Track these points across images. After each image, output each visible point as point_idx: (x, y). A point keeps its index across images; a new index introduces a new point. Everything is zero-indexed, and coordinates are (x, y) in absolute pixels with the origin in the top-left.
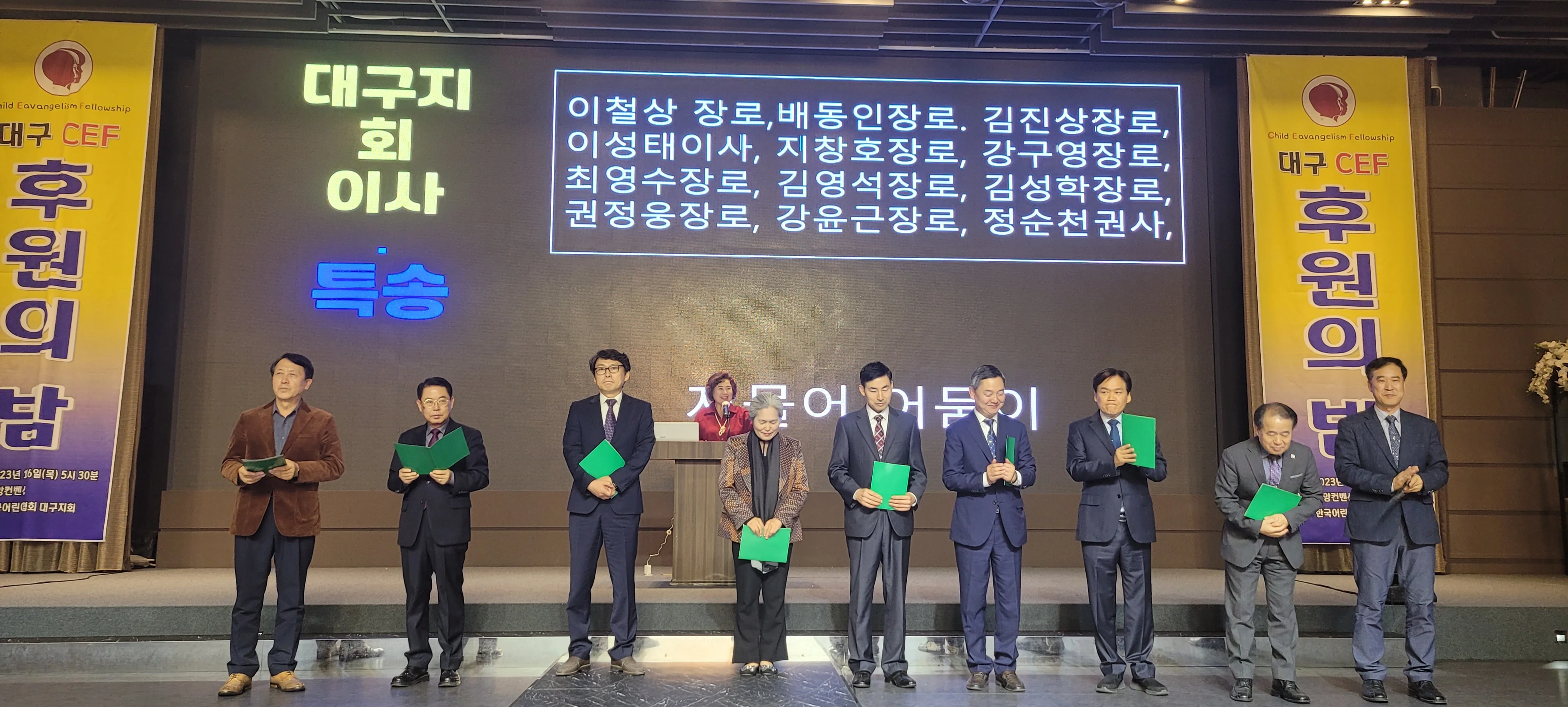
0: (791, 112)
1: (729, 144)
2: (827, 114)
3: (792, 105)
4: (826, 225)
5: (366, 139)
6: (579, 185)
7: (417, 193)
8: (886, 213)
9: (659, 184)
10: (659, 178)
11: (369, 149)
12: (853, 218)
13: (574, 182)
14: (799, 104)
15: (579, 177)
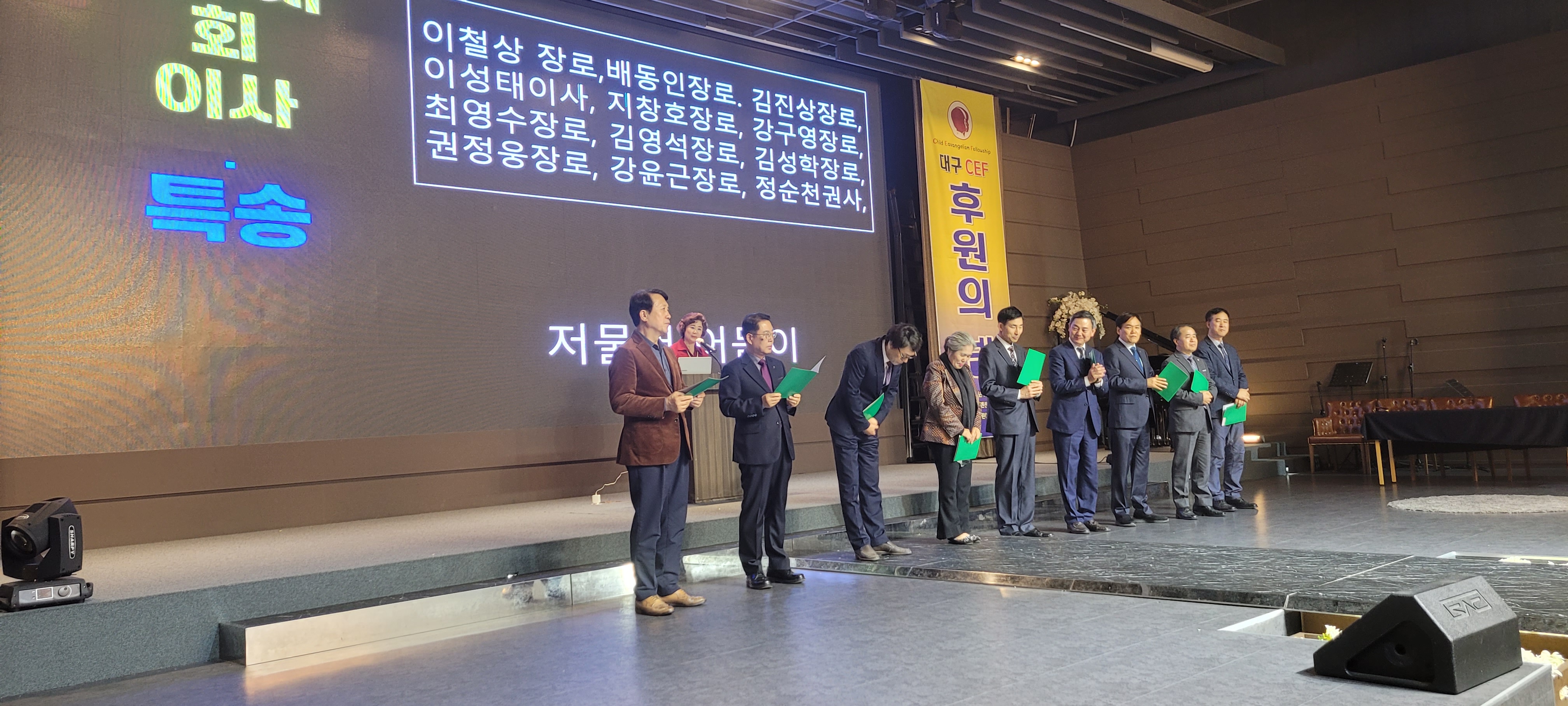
0: (617, 69)
1: (569, 93)
2: (644, 75)
3: (617, 63)
4: (649, 179)
5: (200, 29)
6: (438, 115)
7: (267, 101)
8: (692, 173)
9: (512, 123)
10: (511, 117)
11: (204, 42)
12: (668, 174)
13: (433, 111)
14: (622, 62)
15: (437, 106)
